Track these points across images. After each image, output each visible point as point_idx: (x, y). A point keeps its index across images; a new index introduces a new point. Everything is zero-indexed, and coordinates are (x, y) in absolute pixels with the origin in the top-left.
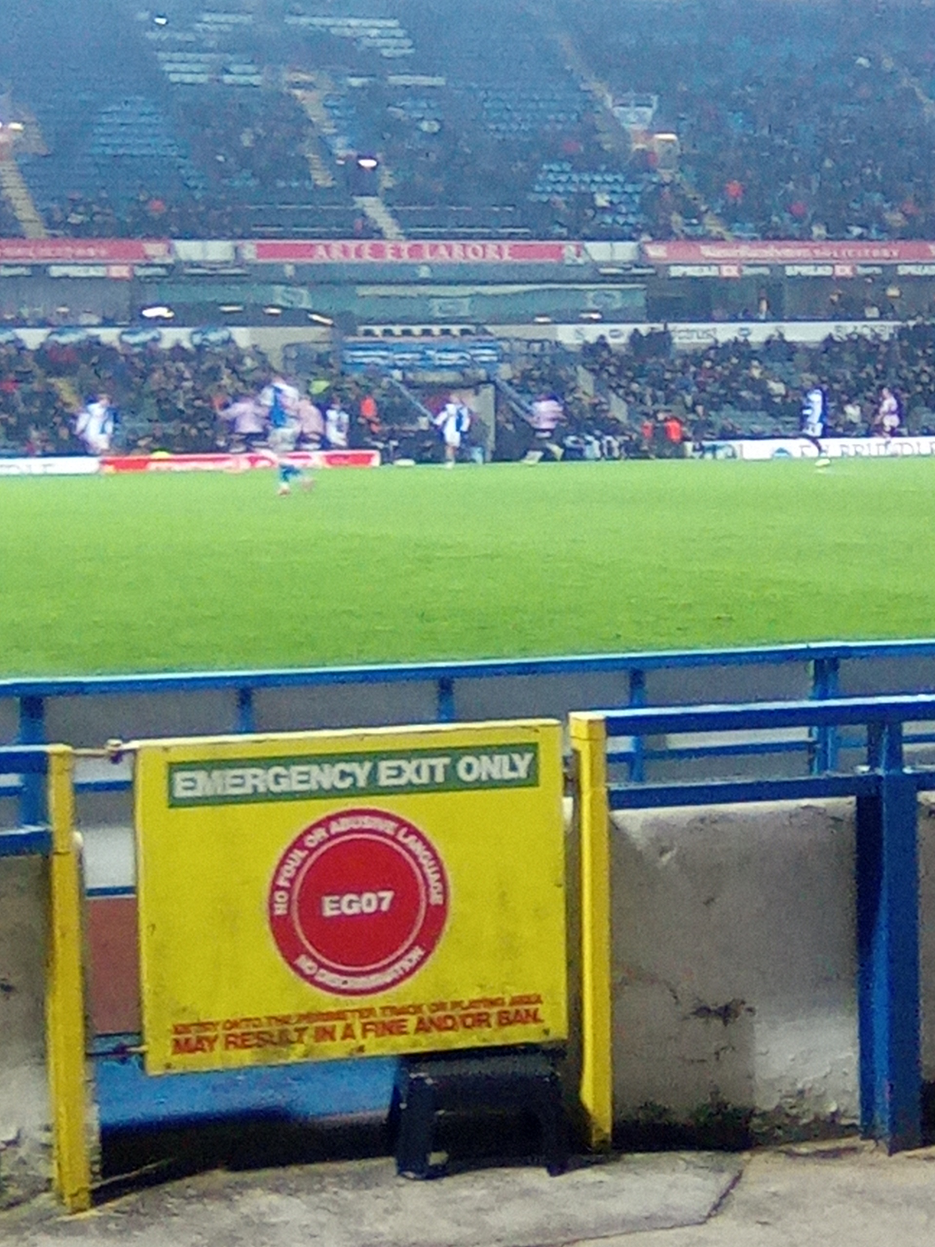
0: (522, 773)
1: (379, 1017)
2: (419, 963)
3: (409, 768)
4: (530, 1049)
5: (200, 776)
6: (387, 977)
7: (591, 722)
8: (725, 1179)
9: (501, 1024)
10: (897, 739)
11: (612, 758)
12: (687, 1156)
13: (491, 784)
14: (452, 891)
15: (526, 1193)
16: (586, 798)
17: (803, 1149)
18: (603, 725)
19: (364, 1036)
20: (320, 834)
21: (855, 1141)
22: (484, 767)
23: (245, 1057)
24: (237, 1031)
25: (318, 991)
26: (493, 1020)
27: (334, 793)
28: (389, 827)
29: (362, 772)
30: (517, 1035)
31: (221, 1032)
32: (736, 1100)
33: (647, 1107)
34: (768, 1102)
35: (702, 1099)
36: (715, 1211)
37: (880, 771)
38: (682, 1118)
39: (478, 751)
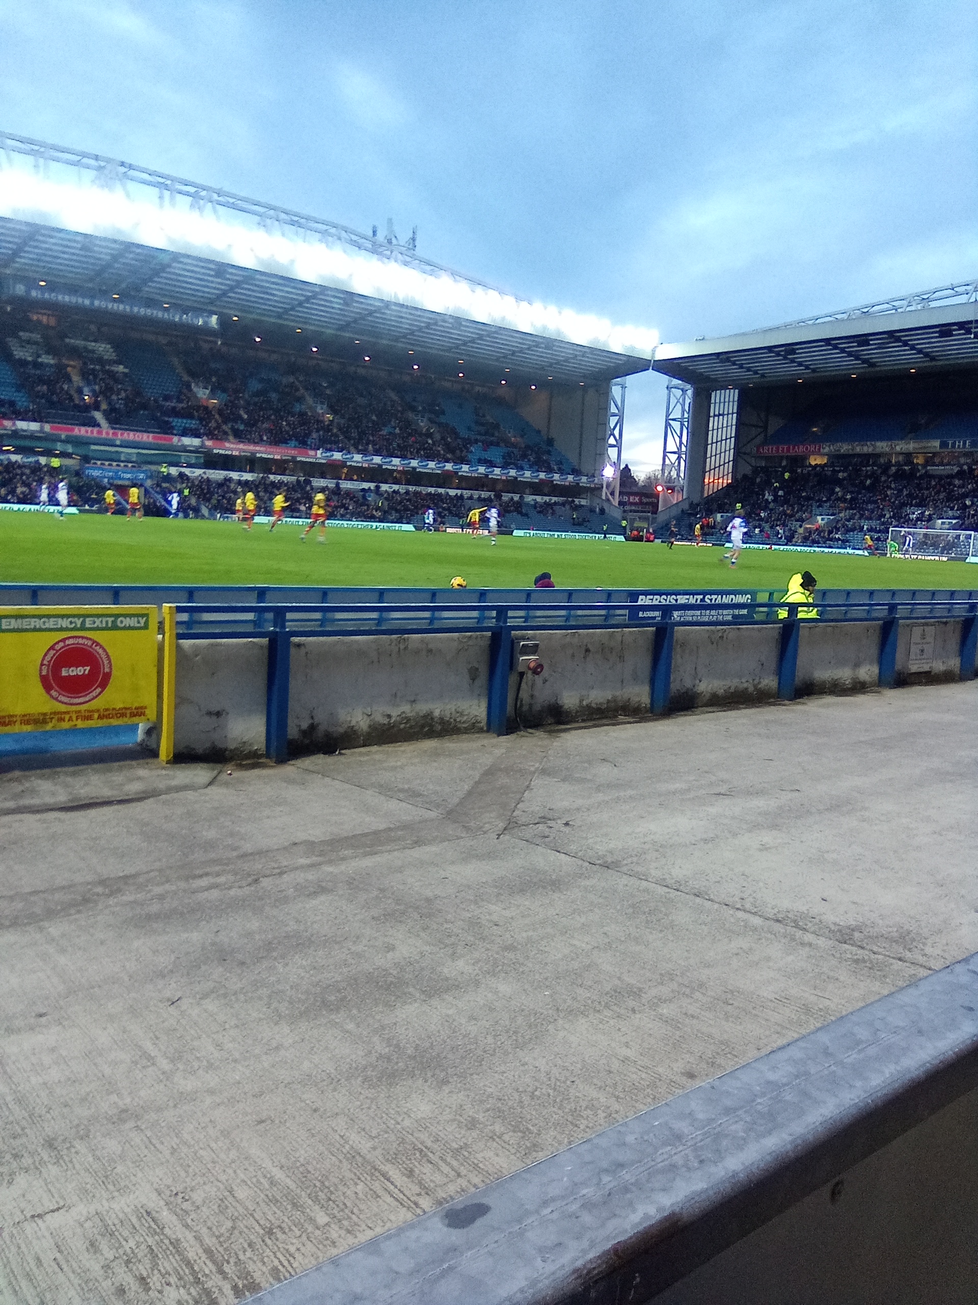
0: (142, 625)
1: (83, 714)
2: (100, 694)
3: (98, 622)
5: (13, 621)
6: (87, 699)
7: (170, 607)
8: (215, 773)
9: (131, 717)
10: (284, 619)
11: (177, 622)
12: (201, 765)
13: (130, 628)
14: (113, 668)
15: (139, 778)
16: (167, 635)
18: (175, 609)
19: (77, 719)
20: (61, 644)
21: (264, 760)
22: (128, 622)
23: (28, 728)
24: (25, 718)
25: (60, 704)
26: (128, 715)
27: (67, 629)
28: (90, 643)
29: (79, 622)
30: (137, 720)
31: (19, 719)
32: (221, 745)
33: (187, 747)
34: (232, 746)
35: (208, 745)
36: (210, 784)
37: (278, 630)
38: (200, 751)
39: (125, 616)
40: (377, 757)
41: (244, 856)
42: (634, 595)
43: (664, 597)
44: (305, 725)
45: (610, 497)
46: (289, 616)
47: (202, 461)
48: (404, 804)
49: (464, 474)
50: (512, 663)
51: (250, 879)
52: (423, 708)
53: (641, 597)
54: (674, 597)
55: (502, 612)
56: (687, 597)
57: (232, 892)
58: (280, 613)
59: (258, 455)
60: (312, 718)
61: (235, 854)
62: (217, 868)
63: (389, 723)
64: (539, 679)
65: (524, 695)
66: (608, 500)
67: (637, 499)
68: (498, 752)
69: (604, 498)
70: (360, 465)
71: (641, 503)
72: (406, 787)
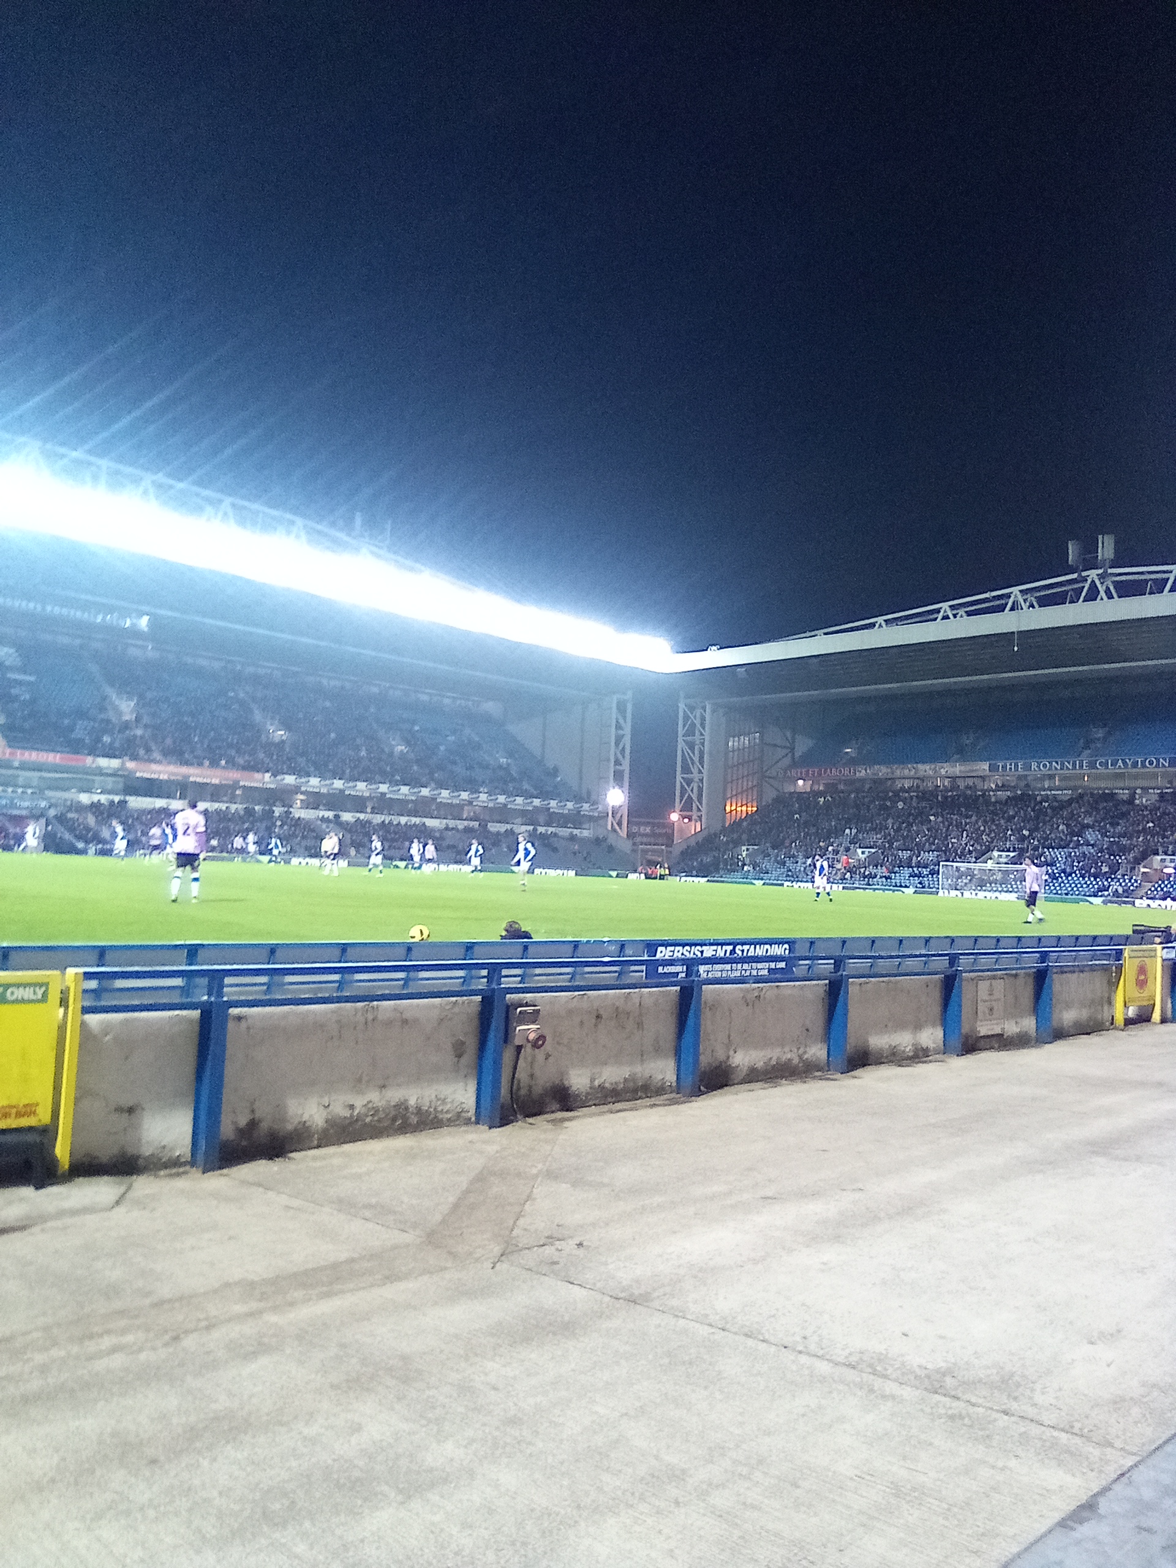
4: (31, 1129)
7: (76, 973)
8: (123, 1189)
9: (16, 1116)
10: (221, 986)
11: (85, 991)
12: (106, 1178)
15: (21, 1200)
16: (71, 1009)
17: (162, 1173)
18: (82, 976)
21: (188, 1168)
26: (13, 1116)
30: (24, 1122)
32: (131, 1151)
33: (87, 1155)
34: (147, 1151)
35: (115, 1151)
36: (118, 1203)
37: (213, 999)
38: (104, 1159)
39: (18, 986)
40: (336, 1161)
41: (159, 1304)
42: (652, 946)
43: (688, 948)
44: (243, 1121)
45: (617, 827)
46: (228, 980)
47: (121, 786)
48: (370, 1225)
49: (445, 801)
50: (507, 1035)
51: (167, 1337)
52: (394, 1095)
53: (660, 949)
54: (698, 948)
55: (494, 970)
56: (715, 947)
57: (143, 1357)
58: (216, 978)
59: (192, 779)
60: (253, 1111)
61: (147, 1301)
62: (123, 1323)
63: (352, 1116)
64: (540, 1054)
65: (522, 1074)
66: (614, 830)
67: (648, 830)
68: (492, 1149)
69: (609, 828)
70: (318, 790)
71: (653, 834)
72: (374, 1201)
